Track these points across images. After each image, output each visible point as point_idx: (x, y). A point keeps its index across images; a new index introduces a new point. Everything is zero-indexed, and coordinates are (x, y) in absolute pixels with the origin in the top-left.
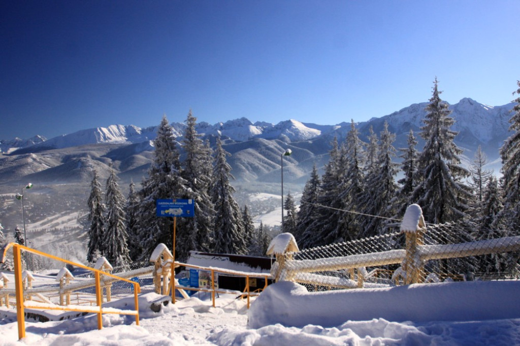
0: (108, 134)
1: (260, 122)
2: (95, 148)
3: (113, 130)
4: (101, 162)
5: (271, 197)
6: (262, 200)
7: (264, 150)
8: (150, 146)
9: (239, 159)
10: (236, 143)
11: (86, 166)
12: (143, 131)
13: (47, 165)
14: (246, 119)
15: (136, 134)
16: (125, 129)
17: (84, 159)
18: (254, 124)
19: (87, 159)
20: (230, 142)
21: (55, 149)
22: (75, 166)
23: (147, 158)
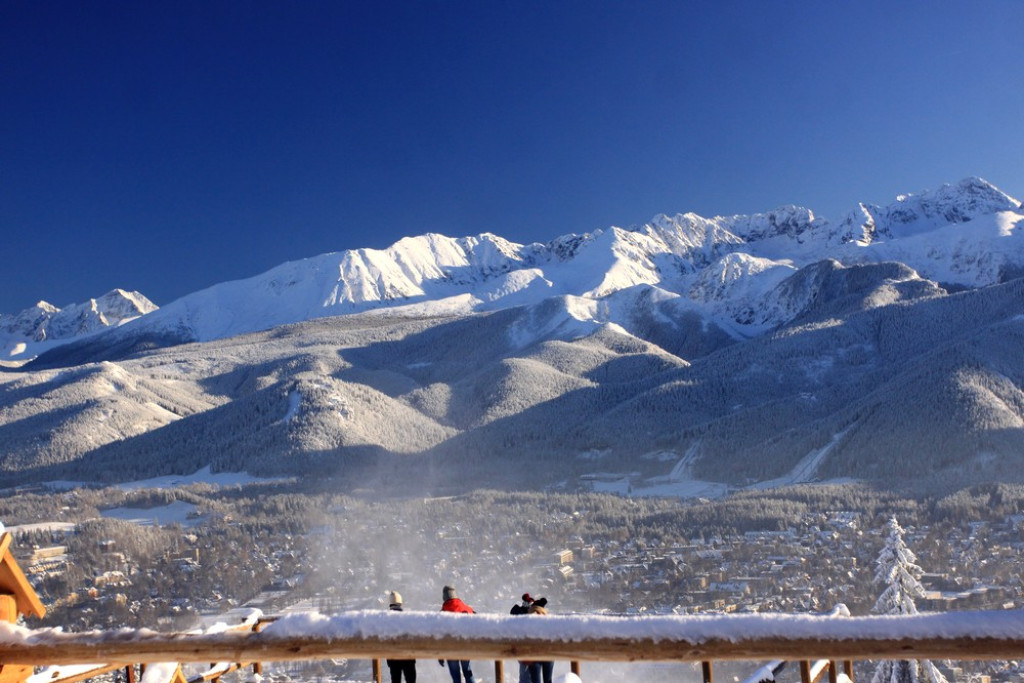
3: (412, 258)
8: (570, 318)
9: (976, 365)
10: (945, 294)
11: (318, 410)
12: (531, 259)
13: (165, 407)
14: (986, 188)
15: (505, 270)
16: (463, 253)
17: (310, 381)
18: (1021, 207)
19: (322, 378)
20: (918, 288)
21: (191, 341)
22: (278, 411)
23: (561, 370)
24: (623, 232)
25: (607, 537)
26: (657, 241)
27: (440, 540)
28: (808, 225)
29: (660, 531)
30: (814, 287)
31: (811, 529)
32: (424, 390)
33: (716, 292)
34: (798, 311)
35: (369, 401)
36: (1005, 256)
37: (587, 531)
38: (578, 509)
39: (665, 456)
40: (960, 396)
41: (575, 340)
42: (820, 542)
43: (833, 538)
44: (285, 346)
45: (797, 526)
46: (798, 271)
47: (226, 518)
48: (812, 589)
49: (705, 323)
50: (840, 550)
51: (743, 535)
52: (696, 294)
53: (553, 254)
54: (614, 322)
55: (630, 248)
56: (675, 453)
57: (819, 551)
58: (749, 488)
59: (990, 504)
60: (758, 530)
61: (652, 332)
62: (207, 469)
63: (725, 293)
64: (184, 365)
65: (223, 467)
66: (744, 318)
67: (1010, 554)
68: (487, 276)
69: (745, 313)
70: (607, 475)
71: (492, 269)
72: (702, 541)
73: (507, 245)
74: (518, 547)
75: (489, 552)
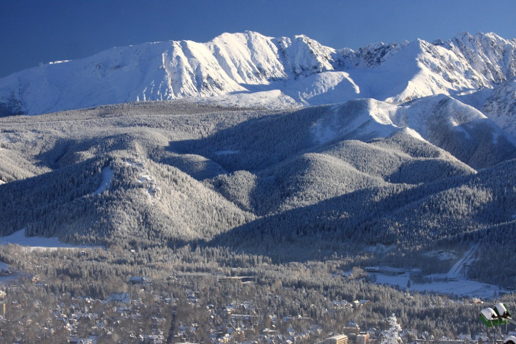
0: (211, 68)
2: (161, 117)
3: (229, 53)
4: (184, 175)
8: (371, 119)
11: (128, 187)
12: (339, 64)
15: (315, 71)
16: (276, 49)
17: (123, 159)
19: (135, 157)
21: (20, 113)
22: (91, 184)
23: (358, 168)
24: (428, 44)
25: (381, 326)
27: (228, 315)
29: (432, 324)
32: (228, 175)
33: (508, 107)
35: (176, 181)
37: (364, 319)
38: (359, 298)
39: (445, 256)
41: (373, 141)
44: (105, 125)
47: (34, 278)
49: (496, 135)
53: (362, 59)
54: (411, 127)
55: (432, 60)
56: (454, 253)
61: (447, 139)
62: (22, 232)
64: (11, 135)
65: (37, 232)
68: (297, 75)
70: (390, 269)
71: (303, 69)
72: (469, 337)
73: (320, 47)
74: (298, 329)
75: (270, 331)
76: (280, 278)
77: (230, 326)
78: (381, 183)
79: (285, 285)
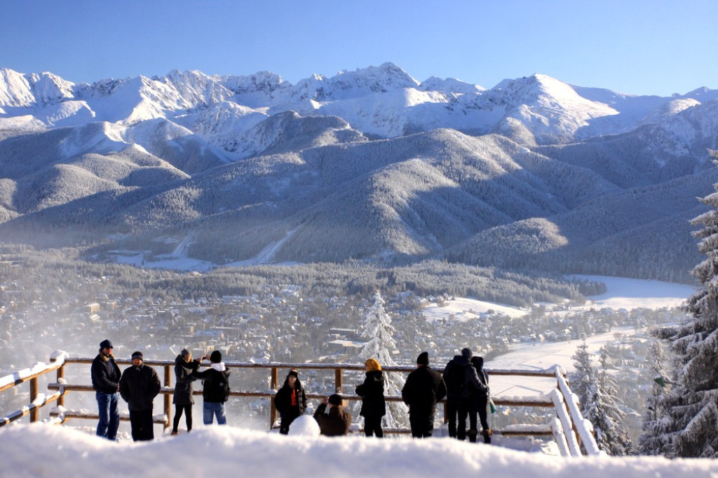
1: (439, 80)
5: (490, 312)
6: (462, 319)
7: (461, 166)
8: (106, 138)
9: (385, 190)
10: (367, 141)
12: (79, 94)
14: (398, 70)
15: (59, 100)
16: (27, 83)
18: (420, 86)
20: (350, 136)
23: (98, 175)
24: (148, 79)
25: (125, 295)
26: (172, 88)
27: (2, 291)
28: (278, 85)
29: (164, 292)
30: (280, 129)
31: (268, 296)
33: (211, 127)
34: (268, 145)
36: (408, 118)
37: (111, 291)
38: (105, 274)
39: (169, 240)
40: (373, 210)
41: (109, 154)
42: (273, 305)
43: (283, 302)
45: (259, 294)
46: (270, 118)
48: (267, 337)
49: (203, 149)
50: (287, 311)
51: (221, 297)
52: (197, 128)
53: (96, 91)
54: (138, 144)
55: (152, 91)
56: (176, 238)
57: (273, 311)
58: (227, 265)
59: (388, 284)
60: (231, 295)
61: (166, 152)
63: (218, 128)
66: (230, 147)
67: (399, 318)
68: (46, 104)
69: (231, 144)
70: (127, 251)
71: (50, 99)
72: (193, 301)
73: (63, 82)
74: (60, 300)
75: (38, 302)
76: (42, 261)
77: (4, 300)
78: (117, 186)
79: (46, 267)
